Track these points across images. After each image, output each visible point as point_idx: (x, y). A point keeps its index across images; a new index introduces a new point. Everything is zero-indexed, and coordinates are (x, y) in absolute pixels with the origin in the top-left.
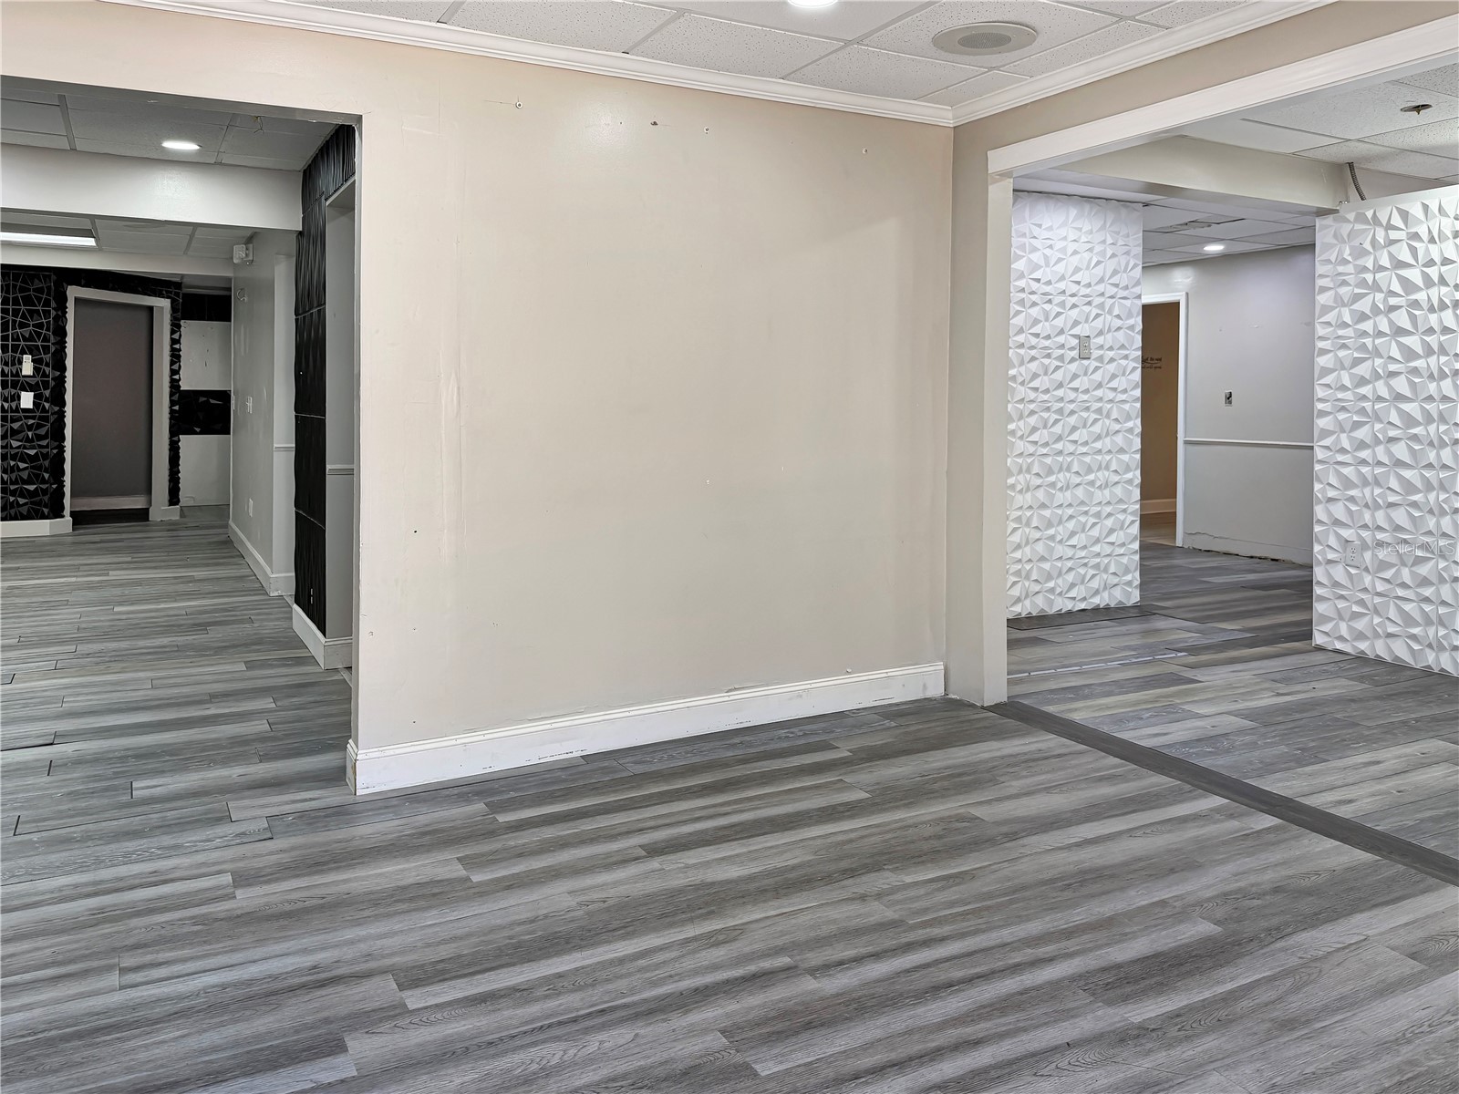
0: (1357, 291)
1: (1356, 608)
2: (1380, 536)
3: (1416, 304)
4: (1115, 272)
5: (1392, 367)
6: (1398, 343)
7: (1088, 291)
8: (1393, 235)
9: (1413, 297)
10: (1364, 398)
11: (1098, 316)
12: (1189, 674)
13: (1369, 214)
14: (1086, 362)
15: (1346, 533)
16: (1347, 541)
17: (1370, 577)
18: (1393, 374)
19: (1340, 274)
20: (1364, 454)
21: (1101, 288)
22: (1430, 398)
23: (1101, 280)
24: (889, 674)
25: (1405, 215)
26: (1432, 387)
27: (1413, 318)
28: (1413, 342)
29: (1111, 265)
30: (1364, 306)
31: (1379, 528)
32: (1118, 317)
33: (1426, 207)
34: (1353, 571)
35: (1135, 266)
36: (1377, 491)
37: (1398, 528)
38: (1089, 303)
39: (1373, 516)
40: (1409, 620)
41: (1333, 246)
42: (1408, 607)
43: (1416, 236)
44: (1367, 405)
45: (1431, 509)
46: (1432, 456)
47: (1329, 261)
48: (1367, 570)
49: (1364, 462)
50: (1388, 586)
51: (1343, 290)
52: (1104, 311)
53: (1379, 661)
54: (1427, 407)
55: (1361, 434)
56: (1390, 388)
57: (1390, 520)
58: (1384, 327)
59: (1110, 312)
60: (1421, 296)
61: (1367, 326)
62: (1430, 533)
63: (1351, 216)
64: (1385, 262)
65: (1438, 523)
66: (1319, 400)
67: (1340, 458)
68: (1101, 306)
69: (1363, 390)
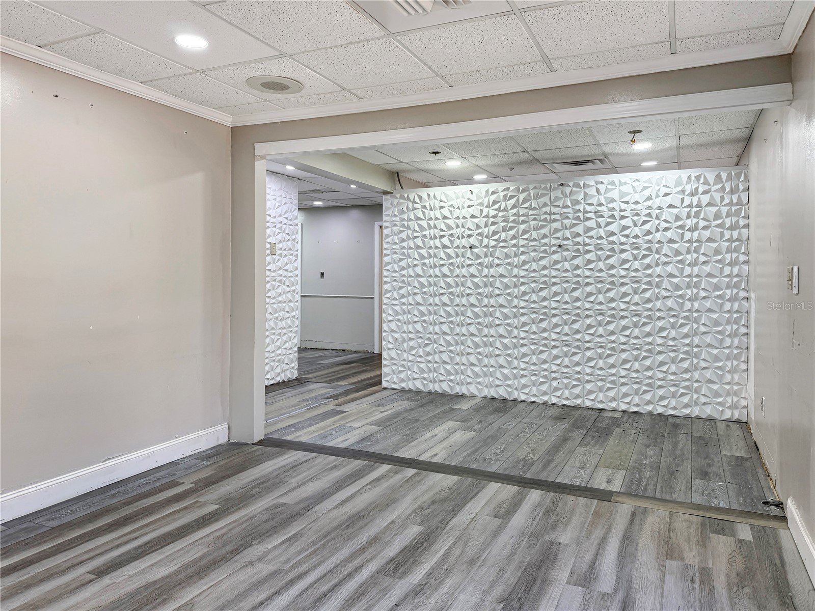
0: (401, 229)
1: (400, 369)
2: (411, 336)
3: (425, 236)
4: (286, 212)
5: (416, 263)
6: (417, 252)
7: (274, 220)
8: (416, 206)
9: (424, 233)
10: (404, 276)
11: (279, 233)
12: (340, 408)
13: (406, 196)
14: (274, 256)
15: (396, 335)
16: (397, 339)
17: (406, 354)
18: (416, 266)
19: (393, 221)
20: (404, 300)
21: (280, 219)
22: (431, 276)
23: (280, 215)
24: (199, 434)
25: (420, 197)
26: (431, 271)
27: (424, 242)
28: (423, 252)
29: (285, 208)
30: (403, 235)
31: (410, 332)
32: (288, 234)
33: (429, 195)
34: (399, 352)
35: (295, 210)
36: (409, 316)
37: (418, 332)
38: (275, 226)
39: (407, 327)
40: (422, 371)
41: (390, 208)
42: (422, 365)
43: (425, 207)
44: (405, 279)
45: (431, 323)
46: (431, 300)
47: (389, 215)
48: (405, 351)
49: (404, 304)
50: (414, 357)
51: (395, 228)
52: (282, 231)
53: (410, 391)
54: (430, 280)
55: (403, 291)
56: (414, 271)
57: (414, 328)
58: (412, 245)
59: (284, 232)
60: (427, 233)
61: (405, 244)
62: (431, 333)
63: (398, 196)
64: (412, 217)
65: (434, 329)
66: (385, 277)
67: (394, 302)
68: (280, 228)
69: (404, 272)
